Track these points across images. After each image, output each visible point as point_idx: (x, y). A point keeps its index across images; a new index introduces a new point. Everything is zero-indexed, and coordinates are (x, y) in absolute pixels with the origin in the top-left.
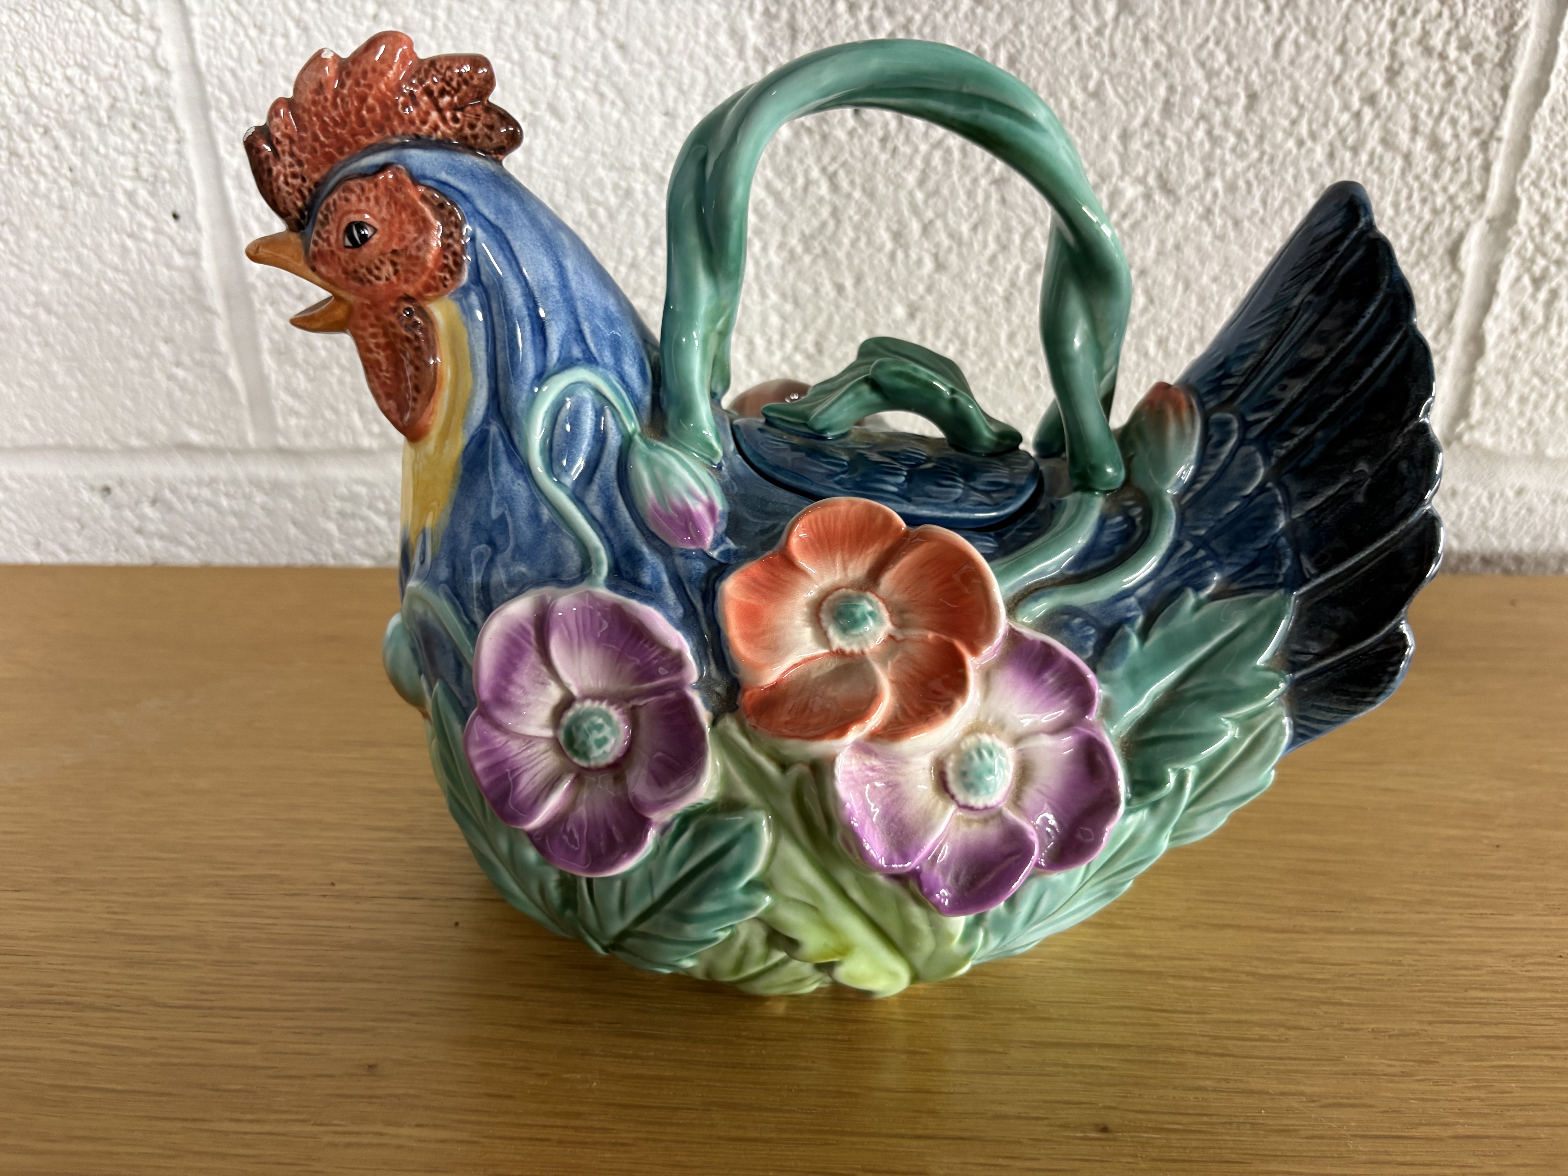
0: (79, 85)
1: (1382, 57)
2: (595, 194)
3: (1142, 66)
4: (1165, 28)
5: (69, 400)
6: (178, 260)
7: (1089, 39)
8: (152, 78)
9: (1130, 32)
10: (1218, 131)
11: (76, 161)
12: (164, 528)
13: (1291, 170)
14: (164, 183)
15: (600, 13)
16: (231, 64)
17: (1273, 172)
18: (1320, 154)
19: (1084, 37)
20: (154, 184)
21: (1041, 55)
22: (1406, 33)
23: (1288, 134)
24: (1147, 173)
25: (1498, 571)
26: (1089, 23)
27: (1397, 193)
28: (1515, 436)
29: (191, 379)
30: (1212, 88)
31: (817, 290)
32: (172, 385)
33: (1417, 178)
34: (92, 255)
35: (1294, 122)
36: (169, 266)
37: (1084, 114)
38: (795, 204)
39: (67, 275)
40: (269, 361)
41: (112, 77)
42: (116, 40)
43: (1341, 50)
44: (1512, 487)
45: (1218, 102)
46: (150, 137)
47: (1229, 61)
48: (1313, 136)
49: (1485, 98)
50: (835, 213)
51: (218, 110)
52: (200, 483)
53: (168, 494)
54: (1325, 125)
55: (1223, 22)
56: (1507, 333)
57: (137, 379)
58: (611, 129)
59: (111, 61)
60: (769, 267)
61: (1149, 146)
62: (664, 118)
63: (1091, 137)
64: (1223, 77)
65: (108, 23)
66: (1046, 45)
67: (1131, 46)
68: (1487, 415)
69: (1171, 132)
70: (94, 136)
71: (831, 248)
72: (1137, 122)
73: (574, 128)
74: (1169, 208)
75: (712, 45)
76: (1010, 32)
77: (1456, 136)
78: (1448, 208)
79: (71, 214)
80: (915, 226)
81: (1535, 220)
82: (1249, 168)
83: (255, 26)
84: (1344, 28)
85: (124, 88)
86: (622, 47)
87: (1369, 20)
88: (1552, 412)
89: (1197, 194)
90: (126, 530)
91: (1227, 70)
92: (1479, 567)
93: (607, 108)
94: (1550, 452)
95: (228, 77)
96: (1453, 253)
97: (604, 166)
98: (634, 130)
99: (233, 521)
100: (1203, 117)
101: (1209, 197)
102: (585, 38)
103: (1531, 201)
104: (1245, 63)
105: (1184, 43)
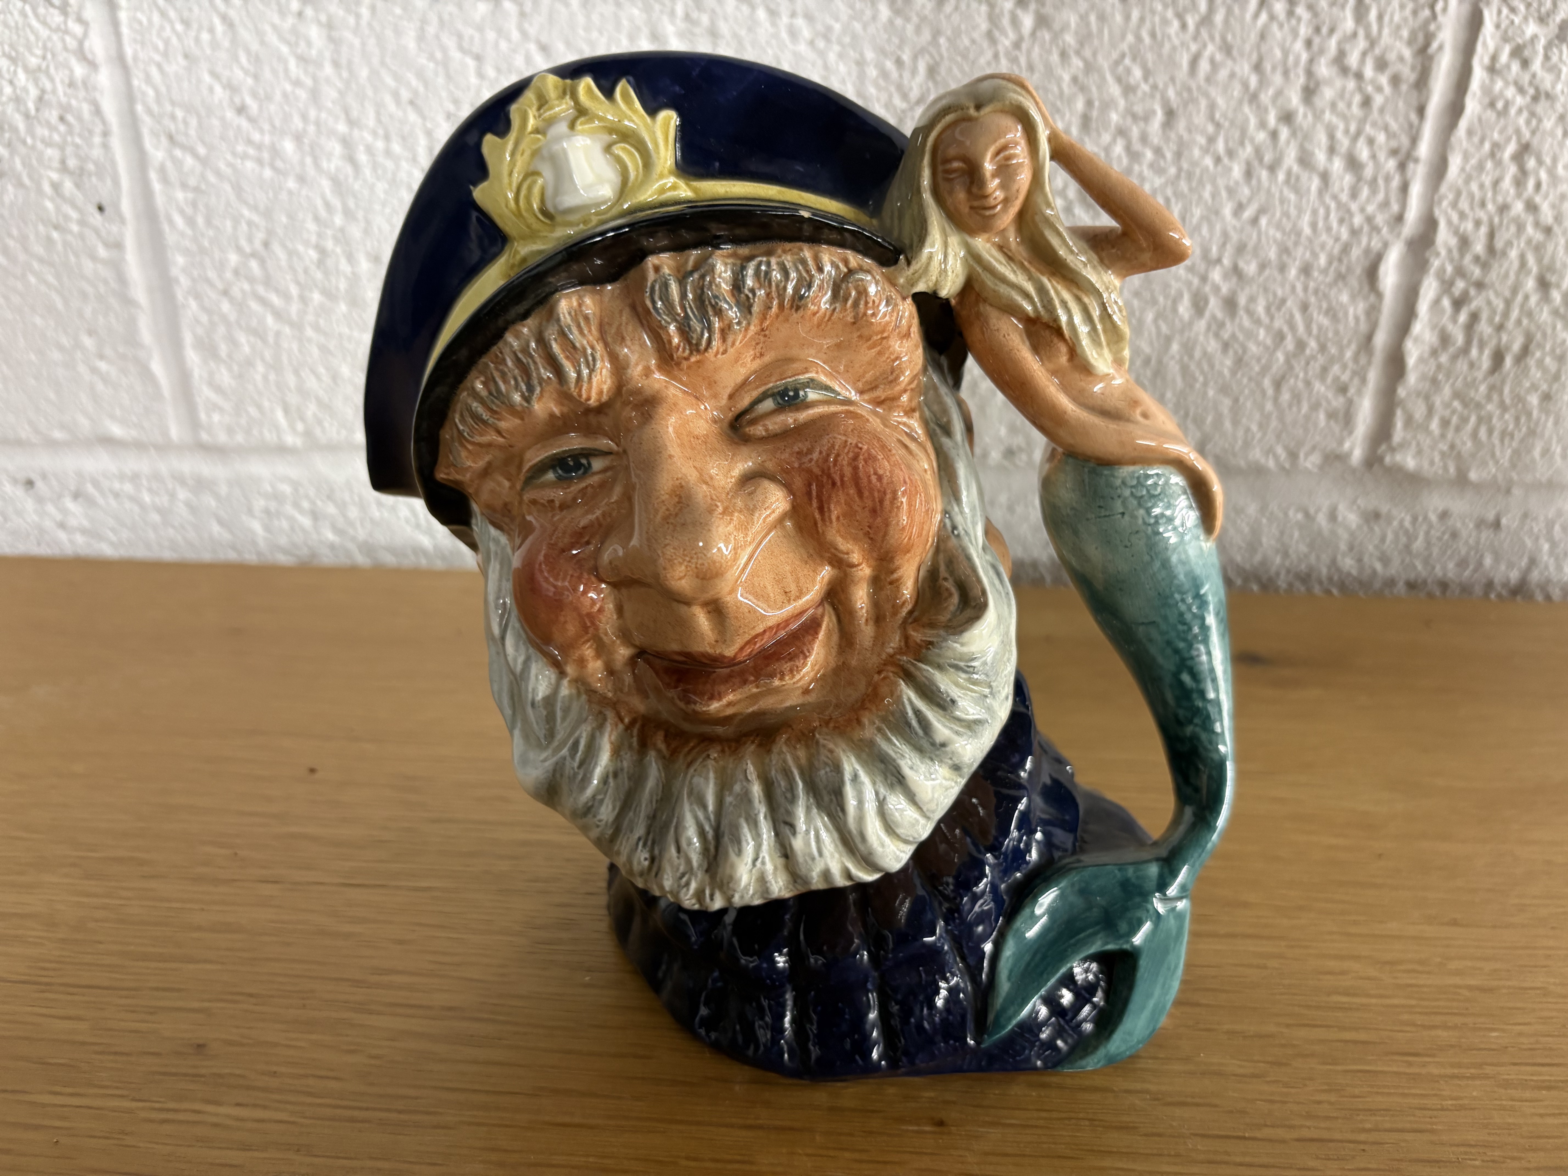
0: (7, 76)
1: (1298, 75)
3: (1059, 81)
4: (1081, 44)
6: (102, 252)
7: (1007, 52)
8: (79, 70)
9: (1047, 45)
10: (1137, 146)
11: (4, 152)
12: (86, 523)
13: (1208, 188)
14: (90, 175)
15: (522, 14)
16: (157, 58)
17: (1191, 189)
18: (1237, 171)
19: (1002, 51)
20: (81, 175)
21: (960, 67)
22: (1322, 52)
23: (1206, 151)
25: (1422, 595)
26: (1007, 36)
27: (1315, 212)
28: (1437, 459)
29: (114, 372)
30: (1130, 104)
32: (95, 378)
33: (1335, 197)
34: (18, 246)
35: (1211, 140)
36: (94, 257)
40: (192, 357)
41: (39, 69)
42: (44, 32)
43: (1258, 68)
44: (1435, 511)
45: (1135, 118)
46: (77, 128)
47: (1146, 78)
48: (1231, 153)
49: (1401, 119)
51: (144, 104)
52: (122, 477)
53: (90, 489)
54: (1242, 144)
55: (1139, 39)
56: (1426, 355)
57: (61, 372)
59: (39, 52)
64: (1139, 93)
65: (36, 15)
66: (964, 56)
67: (1048, 60)
68: (1409, 437)
70: (21, 126)
76: (929, 43)
77: (1373, 157)
78: (1366, 229)
81: (1453, 242)
82: (1166, 183)
83: (182, 21)
84: (1259, 47)
85: (52, 80)
87: (1284, 38)
88: (1475, 435)
90: (48, 524)
91: (1144, 87)
92: (1404, 591)
94: (1473, 475)
95: (154, 71)
96: (1372, 273)
99: (156, 517)
100: (1122, 132)
102: (509, 40)
103: (1449, 222)
104: (1161, 79)
105: (1100, 58)
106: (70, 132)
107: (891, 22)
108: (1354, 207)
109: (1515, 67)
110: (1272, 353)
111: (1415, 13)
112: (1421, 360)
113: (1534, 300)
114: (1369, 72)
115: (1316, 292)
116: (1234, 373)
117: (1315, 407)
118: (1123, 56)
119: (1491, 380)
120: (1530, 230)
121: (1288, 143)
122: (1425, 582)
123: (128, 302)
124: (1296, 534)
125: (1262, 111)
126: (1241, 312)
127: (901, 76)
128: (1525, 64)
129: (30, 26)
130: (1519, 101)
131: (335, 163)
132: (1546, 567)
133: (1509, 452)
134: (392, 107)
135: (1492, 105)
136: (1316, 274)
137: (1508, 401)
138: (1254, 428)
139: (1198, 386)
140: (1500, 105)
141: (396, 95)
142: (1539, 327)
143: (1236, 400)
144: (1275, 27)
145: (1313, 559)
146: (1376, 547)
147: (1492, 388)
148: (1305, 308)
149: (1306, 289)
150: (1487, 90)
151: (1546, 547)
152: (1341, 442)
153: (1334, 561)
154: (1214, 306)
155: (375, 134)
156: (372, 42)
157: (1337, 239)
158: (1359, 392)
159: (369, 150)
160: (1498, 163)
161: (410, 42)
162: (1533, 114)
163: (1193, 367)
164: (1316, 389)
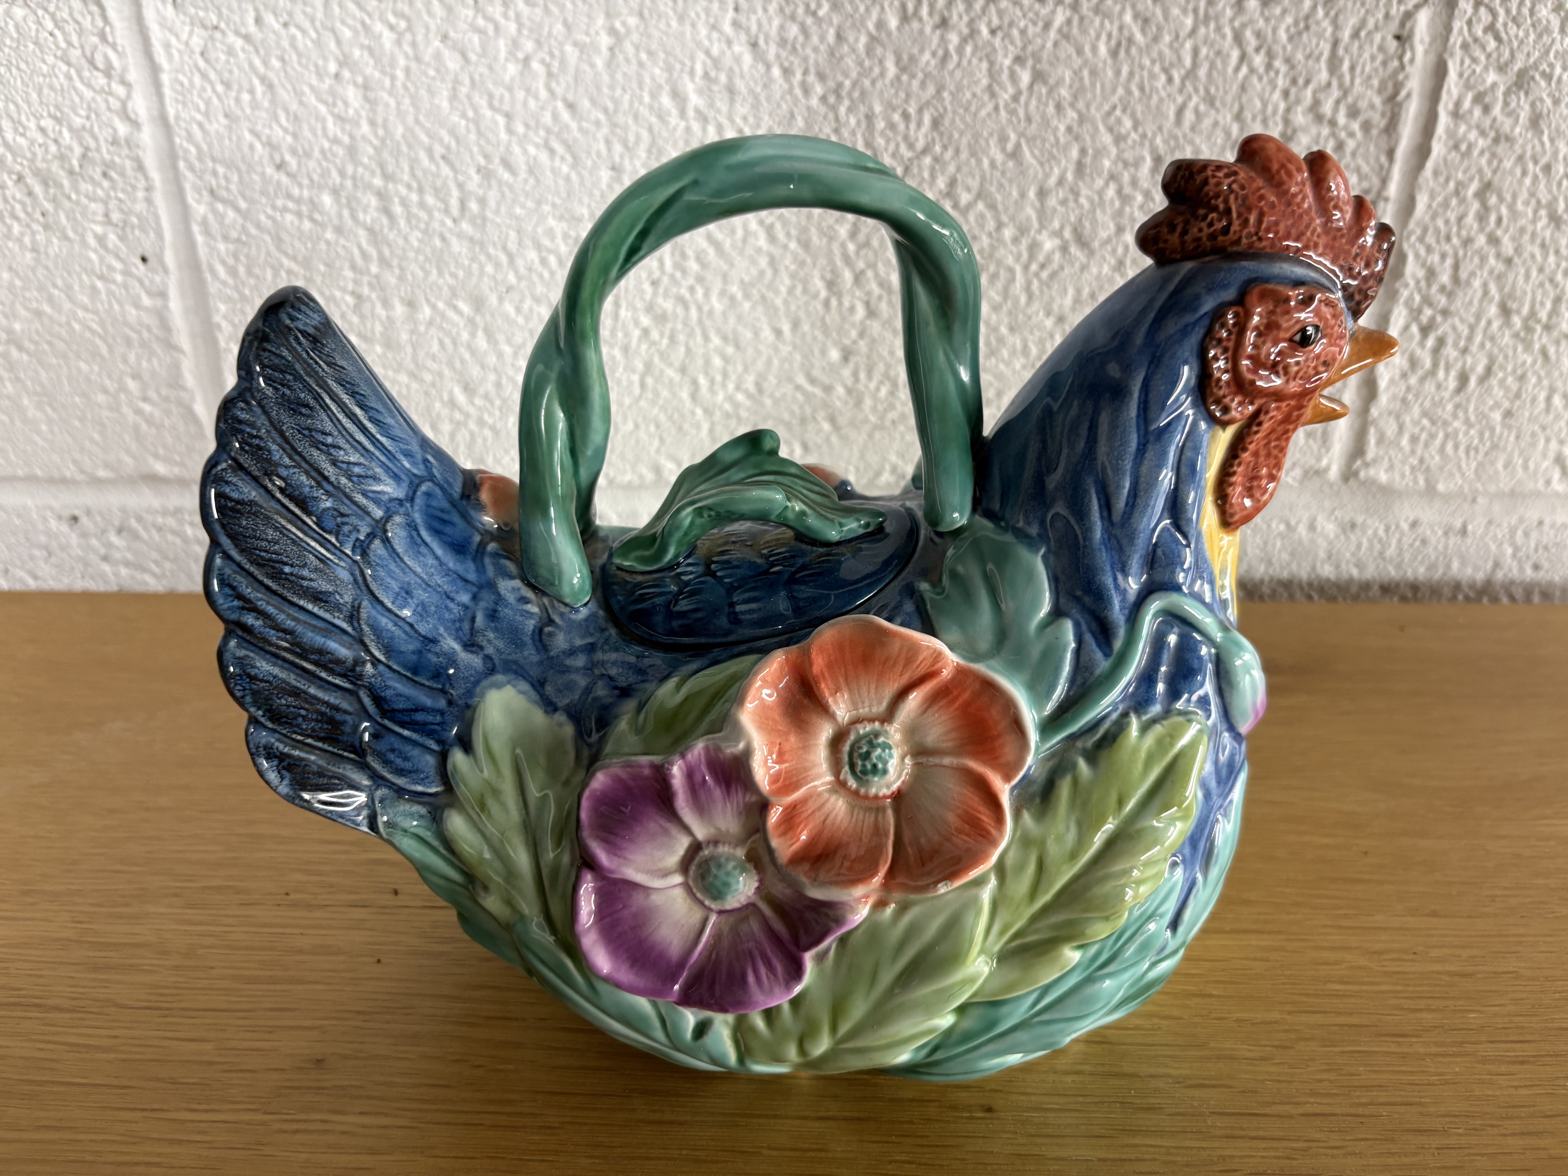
0: (52, 136)
1: (1276, 124)
2: (546, 242)
3: (1055, 130)
4: (1075, 96)
5: (39, 433)
6: (146, 301)
7: (1006, 105)
8: (122, 129)
9: (1044, 99)
10: (1127, 190)
11: (49, 207)
12: (129, 556)
14: (133, 227)
15: (550, 74)
16: (199, 117)
19: (1002, 104)
20: (123, 229)
21: (963, 119)
22: (1298, 101)
24: (1062, 228)
25: (1395, 599)
26: (1006, 91)
28: (1408, 473)
29: (157, 414)
30: (1121, 152)
31: (756, 334)
32: (139, 419)
34: (63, 295)
36: (137, 306)
37: (1003, 173)
38: (734, 254)
39: (38, 314)
41: (84, 128)
42: (88, 94)
44: (1406, 520)
45: (1126, 164)
46: (121, 185)
47: (1135, 127)
49: (1372, 161)
50: (773, 262)
51: (186, 160)
52: (165, 513)
53: (134, 523)
55: (1128, 92)
56: (1397, 377)
57: (105, 413)
58: (561, 182)
59: (83, 113)
60: (711, 312)
61: (1064, 202)
62: (610, 173)
63: (1010, 194)
64: (1130, 142)
65: (81, 78)
66: (966, 110)
67: (1044, 112)
68: (1382, 453)
69: (1084, 191)
70: (66, 183)
71: (770, 295)
72: (1052, 181)
73: (526, 181)
74: (1084, 260)
75: (656, 105)
76: (933, 97)
79: (43, 256)
80: (848, 275)
81: (1421, 273)
83: (222, 82)
84: (1240, 97)
85: (96, 138)
86: (571, 106)
87: (1263, 90)
88: (1442, 450)
89: (1109, 248)
90: (93, 558)
91: (1134, 136)
92: (1378, 594)
93: (557, 163)
94: (1441, 487)
95: (196, 130)
97: (554, 216)
98: (582, 183)
100: (1113, 177)
101: (1120, 250)
102: (536, 98)
103: (1417, 256)
104: (1150, 129)
105: (1093, 110)
106: (114, 188)
107: (898, 78)
109: (1477, 112)
111: (1384, 63)
112: (1392, 383)
113: (1496, 325)
114: (1342, 119)
118: (1114, 107)
119: (1457, 399)
120: (1492, 261)
122: (1398, 585)
123: (171, 346)
124: (1279, 544)
127: (907, 127)
128: (1486, 109)
129: (74, 88)
130: (1481, 143)
131: (371, 215)
132: (1510, 570)
133: (1474, 464)
134: (426, 162)
135: (1456, 147)
137: (1473, 418)
140: (1463, 147)
141: (430, 151)
142: (1501, 350)
144: (1255, 80)
145: (1294, 567)
146: (1353, 554)
147: (1457, 406)
150: (1451, 133)
151: (1509, 551)
152: (1319, 459)
153: (1314, 568)
155: (409, 187)
156: (407, 101)
159: (404, 203)
160: (1462, 201)
161: (443, 101)
162: (1494, 155)
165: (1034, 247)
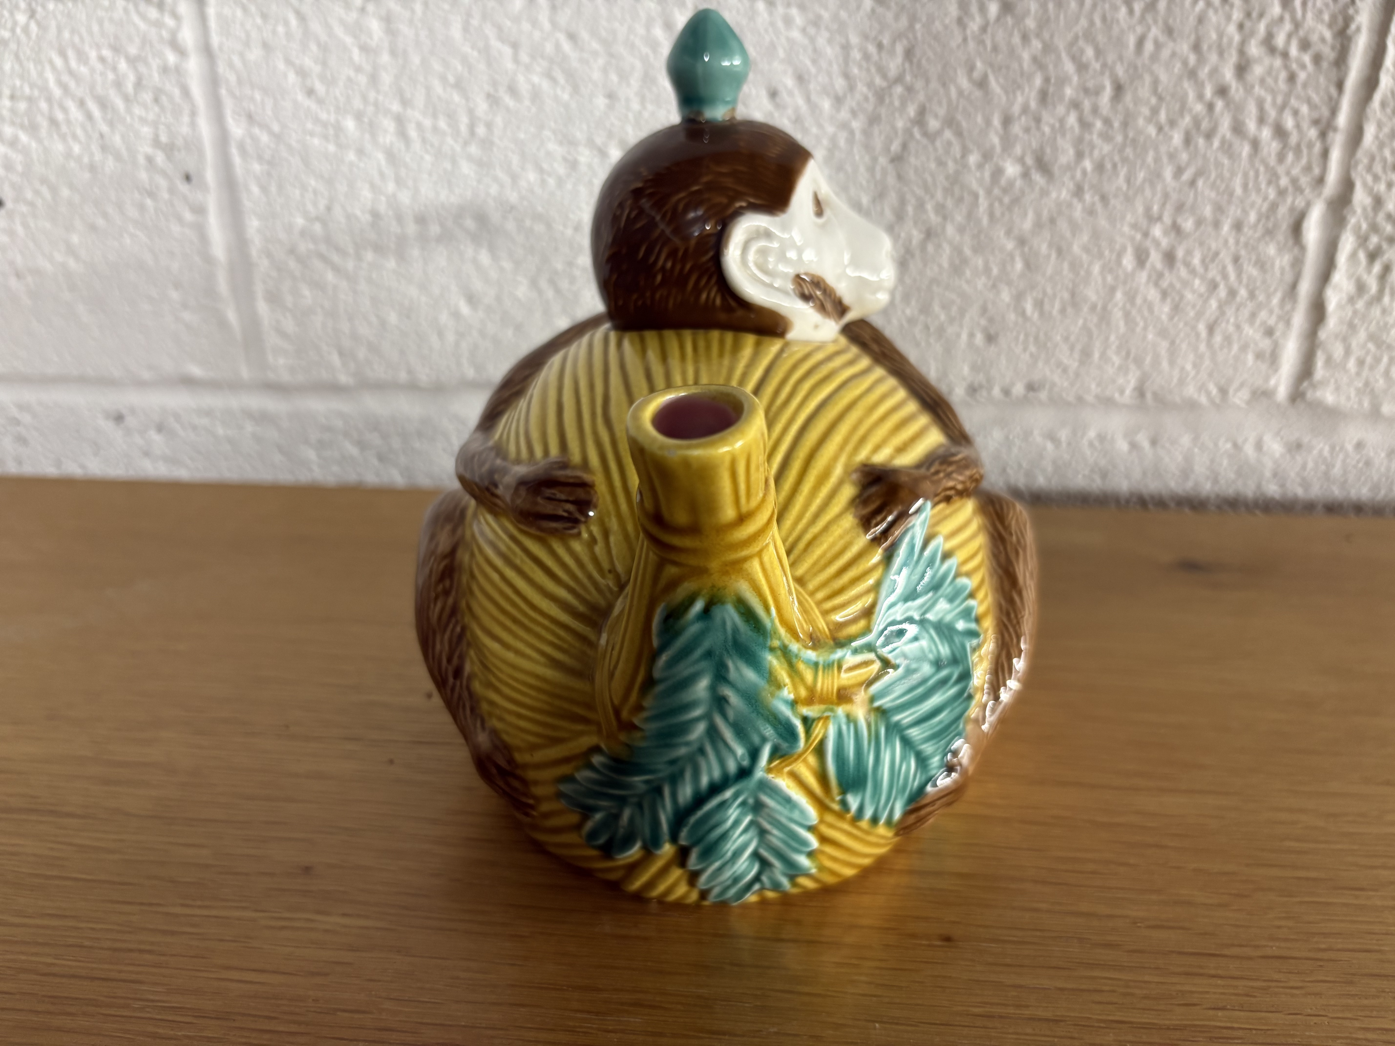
106: (163, 112)
108: (1281, 170)
110: (1206, 301)
112: (1340, 306)
114: (1294, 51)
115: (1246, 245)
116: (1171, 318)
117: (1244, 348)
118: (1076, 38)
121: (1222, 114)
122: (1341, 504)
123: (209, 259)
124: (1225, 462)
125: (1200, 86)
126: (1179, 265)
127: (881, 58)
131: (389, 138)
134: (438, 88)
136: (1246, 229)
138: (1189, 367)
139: (1138, 330)
141: (443, 79)
143: (1173, 343)
144: (1211, 13)
145: (1240, 484)
146: (1298, 474)
148: (1236, 259)
149: (1237, 242)
152: (1267, 379)
153: (1259, 486)
154: (1155, 258)
155: (424, 112)
156: (424, 33)
157: (1265, 199)
158: (1285, 335)
159: (419, 126)
161: (456, 32)
163: (1134, 312)
164: (1245, 332)
165: (998, 172)
